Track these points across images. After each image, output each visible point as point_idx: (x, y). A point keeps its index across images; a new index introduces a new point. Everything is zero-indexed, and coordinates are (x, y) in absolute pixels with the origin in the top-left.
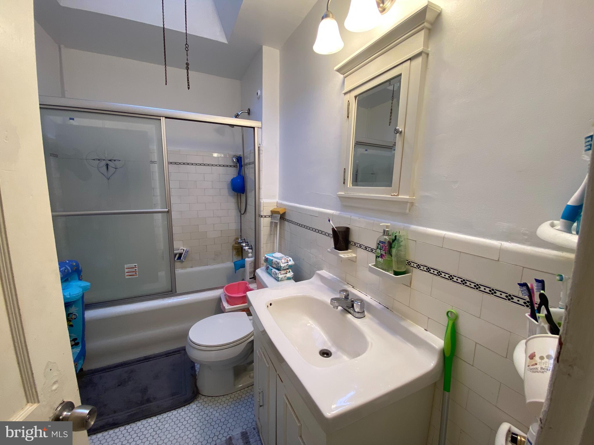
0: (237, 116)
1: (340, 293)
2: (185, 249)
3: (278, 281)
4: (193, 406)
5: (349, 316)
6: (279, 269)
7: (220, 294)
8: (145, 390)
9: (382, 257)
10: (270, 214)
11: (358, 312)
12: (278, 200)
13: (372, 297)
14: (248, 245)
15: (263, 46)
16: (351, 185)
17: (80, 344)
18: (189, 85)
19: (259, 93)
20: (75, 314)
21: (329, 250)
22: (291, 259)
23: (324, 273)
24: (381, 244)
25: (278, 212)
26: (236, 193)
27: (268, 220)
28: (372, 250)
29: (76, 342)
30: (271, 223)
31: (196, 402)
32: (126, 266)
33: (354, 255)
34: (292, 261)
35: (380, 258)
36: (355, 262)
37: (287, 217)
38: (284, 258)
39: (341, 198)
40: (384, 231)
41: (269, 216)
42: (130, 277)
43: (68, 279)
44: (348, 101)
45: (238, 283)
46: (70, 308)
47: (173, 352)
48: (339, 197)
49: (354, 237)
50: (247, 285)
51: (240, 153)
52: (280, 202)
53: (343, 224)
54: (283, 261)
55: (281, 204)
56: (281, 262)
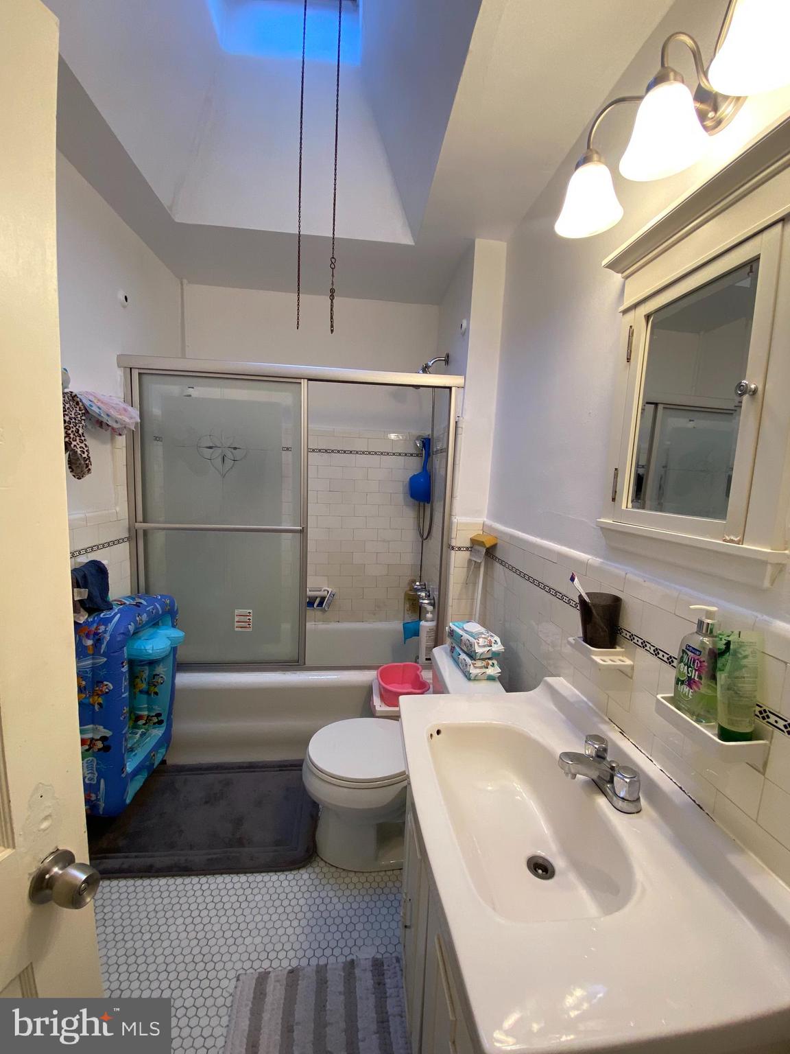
0: (425, 369)
1: (586, 742)
2: (330, 590)
3: (469, 679)
4: (304, 875)
5: (602, 801)
6: (472, 656)
7: (373, 680)
8: (238, 822)
9: (690, 685)
10: (468, 544)
11: (623, 798)
12: (485, 519)
13: (665, 769)
14: (429, 596)
15: (477, 241)
16: (630, 505)
17: (165, 724)
18: (332, 326)
19: (464, 325)
20: (162, 677)
21: (571, 639)
22: (498, 640)
23: (561, 683)
24: (689, 653)
25: (482, 544)
26: (416, 502)
27: (465, 555)
28: (670, 660)
29: (160, 719)
30: (470, 561)
31: (310, 870)
32: (237, 612)
33: (628, 662)
34: (500, 643)
35: (685, 686)
36: (629, 677)
37: (499, 554)
38: (483, 636)
39: (605, 530)
40: (701, 623)
41: (467, 549)
42: (240, 629)
43: (158, 622)
44: (631, 327)
45: (404, 665)
46: (156, 666)
47: (291, 765)
48: (602, 528)
49: (632, 621)
50: (418, 673)
51: (427, 433)
52: (489, 522)
53: (610, 588)
54: (481, 641)
55: (490, 527)
56: (476, 644)
